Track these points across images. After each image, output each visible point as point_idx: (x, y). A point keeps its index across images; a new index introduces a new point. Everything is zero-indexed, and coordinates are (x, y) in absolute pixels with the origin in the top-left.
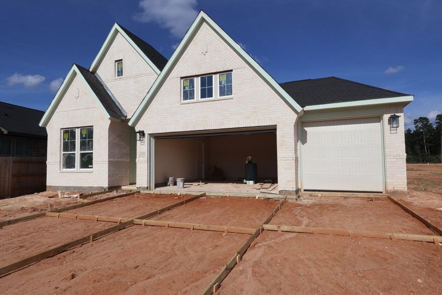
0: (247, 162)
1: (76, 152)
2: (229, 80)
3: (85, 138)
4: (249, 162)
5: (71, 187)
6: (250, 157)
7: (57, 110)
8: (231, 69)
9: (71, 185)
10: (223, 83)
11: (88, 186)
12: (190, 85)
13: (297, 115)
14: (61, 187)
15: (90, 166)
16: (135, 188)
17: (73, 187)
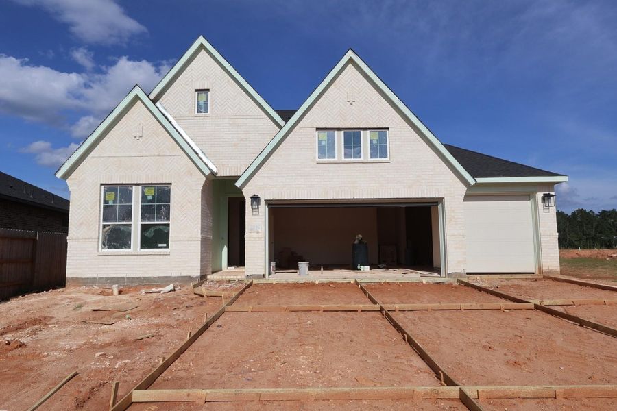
0: (356, 242)
1: (132, 223)
2: (383, 140)
3: (152, 201)
4: (360, 242)
5: (123, 278)
6: (360, 236)
7: (92, 154)
8: (387, 127)
9: (124, 276)
10: (375, 142)
11: (160, 275)
12: (328, 140)
13: (466, 188)
14: (101, 278)
15: (160, 245)
16: (242, 277)
17: (128, 278)
